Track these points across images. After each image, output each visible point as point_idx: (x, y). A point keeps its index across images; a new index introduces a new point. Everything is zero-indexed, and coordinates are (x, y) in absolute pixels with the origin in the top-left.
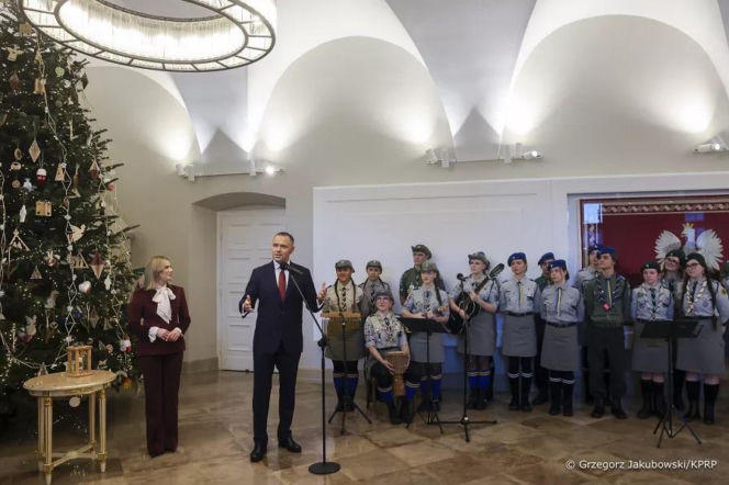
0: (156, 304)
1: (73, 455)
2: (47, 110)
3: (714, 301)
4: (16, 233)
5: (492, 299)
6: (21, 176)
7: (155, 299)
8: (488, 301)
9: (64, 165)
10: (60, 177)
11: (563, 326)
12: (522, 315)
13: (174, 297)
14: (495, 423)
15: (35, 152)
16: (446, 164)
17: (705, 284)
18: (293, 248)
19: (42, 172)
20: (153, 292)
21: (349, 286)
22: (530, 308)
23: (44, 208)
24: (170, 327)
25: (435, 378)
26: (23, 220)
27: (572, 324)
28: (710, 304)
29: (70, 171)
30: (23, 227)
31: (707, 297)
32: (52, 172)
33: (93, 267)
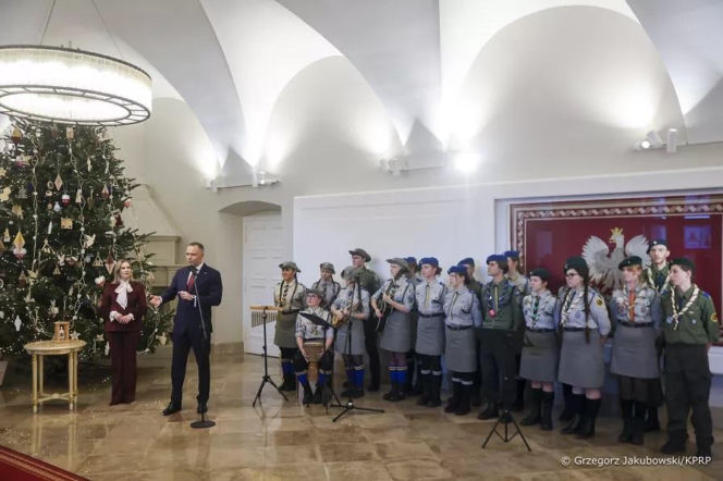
0: (117, 295)
1: (56, 396)
2: (70, 150)
3: (587, 311)
4: (46, 242)
5: (406, 300)
6: (53, 200)
7: (117, 291)
8: (401, 302)
9: (80, 191)
10: (79, 199)
11: (456, 329)
12: (428, 316)
13: (131, 290)
14: (383, 412)
15: (59, 183)
16: (397, 173)
17: (581, 294)
18: (202, 255)
19: (66, 197)
20: (118, 285)
21: (292, 284)
22: (436, 310)
23: (67, 223)
24: (125, 312)
25: (357, 368)
26: (49, 232)
27: (462, 328)
28: (583, 315)
29: (85, 195)
30: (50, 238)
31: (581, 307)
32: (73, 197)
33: (107, 265)
